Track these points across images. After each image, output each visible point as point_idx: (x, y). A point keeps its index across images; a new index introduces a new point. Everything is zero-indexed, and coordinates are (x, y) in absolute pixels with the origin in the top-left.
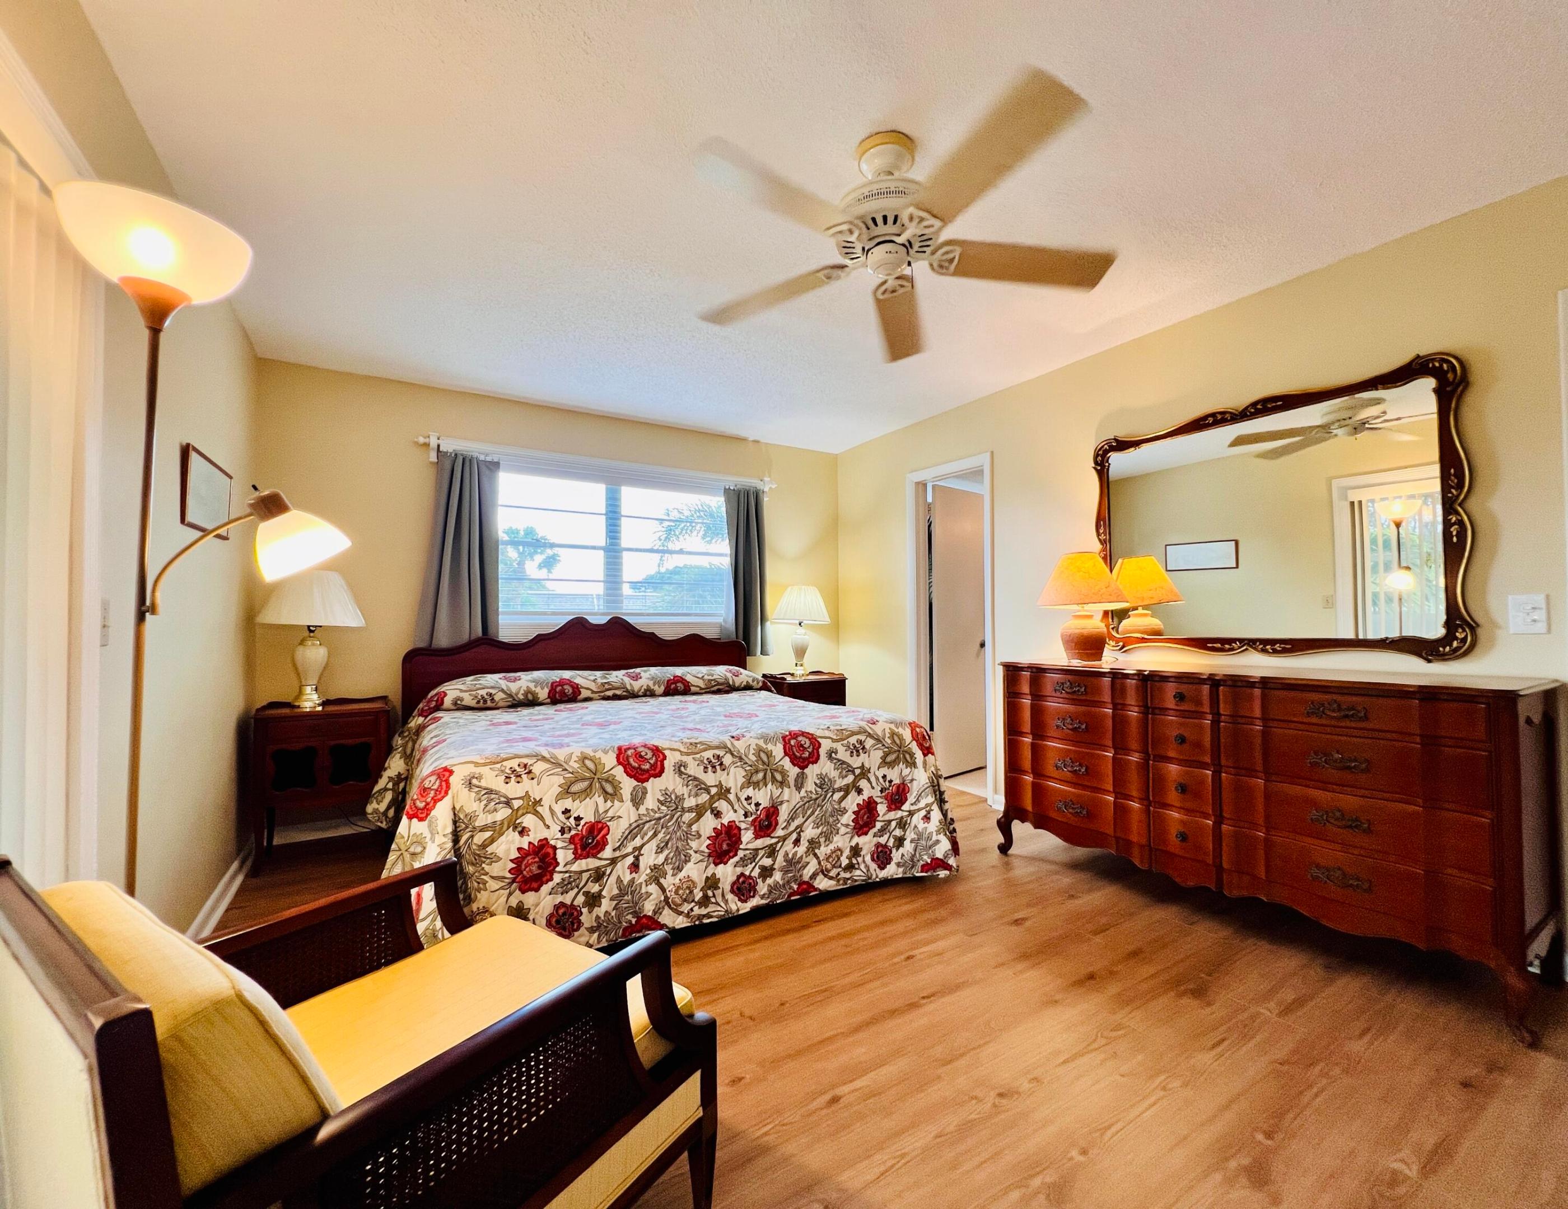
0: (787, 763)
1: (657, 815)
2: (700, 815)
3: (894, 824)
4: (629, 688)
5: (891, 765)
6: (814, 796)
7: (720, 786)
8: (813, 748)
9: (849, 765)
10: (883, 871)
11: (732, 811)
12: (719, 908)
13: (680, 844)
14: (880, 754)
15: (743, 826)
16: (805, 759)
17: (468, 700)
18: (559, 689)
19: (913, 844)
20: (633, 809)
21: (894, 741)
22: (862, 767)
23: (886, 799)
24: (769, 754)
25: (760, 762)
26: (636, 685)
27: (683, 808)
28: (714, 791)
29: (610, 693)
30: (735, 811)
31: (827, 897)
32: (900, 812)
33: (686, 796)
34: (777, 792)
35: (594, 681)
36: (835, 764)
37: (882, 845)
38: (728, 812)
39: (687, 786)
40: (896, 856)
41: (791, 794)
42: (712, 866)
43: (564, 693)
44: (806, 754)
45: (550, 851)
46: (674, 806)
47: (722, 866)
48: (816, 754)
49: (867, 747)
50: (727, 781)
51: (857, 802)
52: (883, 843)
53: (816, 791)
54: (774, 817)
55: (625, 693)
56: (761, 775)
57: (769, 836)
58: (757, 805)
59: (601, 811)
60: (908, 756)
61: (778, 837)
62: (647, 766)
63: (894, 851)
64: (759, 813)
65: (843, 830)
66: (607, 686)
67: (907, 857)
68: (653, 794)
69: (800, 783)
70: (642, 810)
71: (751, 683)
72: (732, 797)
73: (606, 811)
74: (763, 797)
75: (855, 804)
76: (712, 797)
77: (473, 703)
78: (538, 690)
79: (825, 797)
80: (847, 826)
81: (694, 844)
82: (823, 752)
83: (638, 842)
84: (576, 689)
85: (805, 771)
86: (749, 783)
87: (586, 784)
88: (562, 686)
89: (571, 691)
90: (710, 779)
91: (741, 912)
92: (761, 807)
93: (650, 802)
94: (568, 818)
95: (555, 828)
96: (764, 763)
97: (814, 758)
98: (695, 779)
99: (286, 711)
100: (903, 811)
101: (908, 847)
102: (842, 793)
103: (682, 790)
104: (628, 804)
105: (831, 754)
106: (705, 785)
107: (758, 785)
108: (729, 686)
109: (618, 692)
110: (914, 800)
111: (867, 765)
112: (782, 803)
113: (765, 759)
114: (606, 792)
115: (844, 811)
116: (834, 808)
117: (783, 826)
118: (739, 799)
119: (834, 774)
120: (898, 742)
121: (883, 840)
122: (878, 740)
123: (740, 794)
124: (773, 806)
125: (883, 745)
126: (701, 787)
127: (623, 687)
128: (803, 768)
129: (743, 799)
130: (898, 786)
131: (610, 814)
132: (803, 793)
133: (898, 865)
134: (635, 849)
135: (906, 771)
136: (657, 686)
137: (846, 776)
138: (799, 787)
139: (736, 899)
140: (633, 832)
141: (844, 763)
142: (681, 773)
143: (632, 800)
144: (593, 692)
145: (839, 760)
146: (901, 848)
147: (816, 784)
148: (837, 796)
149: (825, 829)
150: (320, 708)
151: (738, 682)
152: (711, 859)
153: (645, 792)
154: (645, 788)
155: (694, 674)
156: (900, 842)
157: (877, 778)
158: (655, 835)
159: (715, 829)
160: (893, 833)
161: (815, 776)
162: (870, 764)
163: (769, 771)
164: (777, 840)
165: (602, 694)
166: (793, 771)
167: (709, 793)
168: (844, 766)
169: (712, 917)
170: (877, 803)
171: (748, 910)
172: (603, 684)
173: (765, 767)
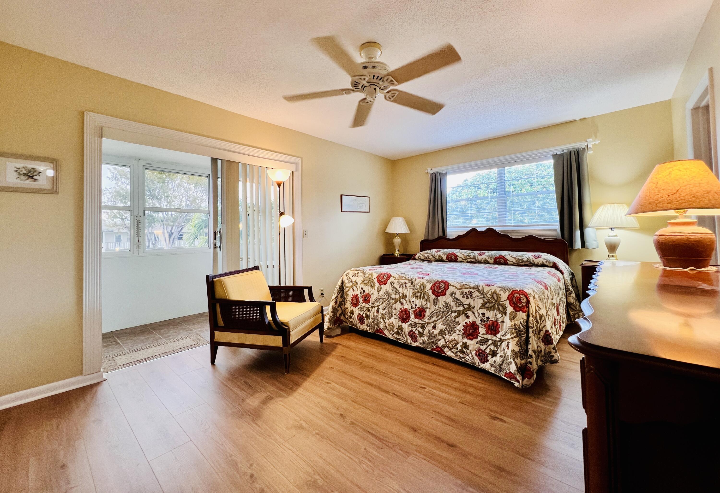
0: (430, 292)
1: (383, 297)
2: (396, 302)
3: (490, 342)
4: (477, 258)
5: (489, 309)
6: (442, 311)
7: (403, 294)
8: (444, 289)
9: (461, 302)
10: (483, 365)
11: (407, 305)
12: (404, 339)
13: (389, 309)
14: (482, 301)
15: (411, 312)
16: (438, 293)
17: (422, 257)
18: (450, 256)
19: (502, 359)
20: (377, 293)
21: (493, 298)
22: (469, 305)
23: (485, 326)
24: (425, 287)
25: (420, 289)
26: (480, 258)
27: (391, 298)
28: (401, 295)
29: (469, 260)
30: (408, 305)
31: (449, 359)
32: (495, 337)
33: (392, 294)
34: (425, 303)
35: (463, 255)
36: (453, 299)
37: (482, 350)
38: (406, 305)
39: (393, 290)
40: (491, 360)
41: (431, 306)
42: (400, 322)
43: (452, 258)
44: (440, 291)
45: (358, 298)
46: (388, 296)
47: (404, 323)
48: (444, 292)
49: (474, 296)
50: (406, 293)
51: (465, 321)
52: (483, 349)
53: (443, 308)
54: (423, 313)
55: (475, 261)
56: (419, 294)
57: (421, 319)
58: (416, 305)
59: (370, 291)
60: (501, 308)
61: (425, 322)
62: (383, 280)
63: (490, 357)
64: (416, 308)
65: (457, 332)
66: (468, 257)
67: (497, 364)
68: (383, 290)
69: (436, 302)
70: (380, 294)
71: (545, 263)
72: (407, 299)
73: (371, 291)
74: (419, 303)
75: (464, 322)
76: (400, 297)
77: (423, 258)
78: (443, 256)
79: (448, 313)
80: (460, 331)
81: (394, 311)
82: (448, 292)
83: (378, 304)
84: (456, 257)
85: (438, 298)
86: (414, 295)
87: (368, 281)
88: (451, 255)
89: (454, 258)
90: (400, 290)
91: (412, 345)
92: (417, 307)
93: (382, 293)
94: (362, 290)
95: (359, 292)
96: (421, 290)
97: (443, 293)
98: (396, 289)
99: (391, 256)
100: (497, 337)
101: (498, 359)
102: (456, 314)
103: (391, 291)
104: (376, 291)
105: (452, 294)
106: (399, 291)
107: (417, 298)
108: (531, 263)
109: (473, 260)
110: (504, 334)
111: (472, 305)
112: (427, 308)
113: (422, 288)
114: (371, 285)
115: (458, 323)
116: (452, 320)
117: (427, 318)
118: (410, 301)
119: (452, 304)
120: (496, 298)
121: (483, 347)
122: (482, 294)
123: (410, 299)
124: (422, 308)
125: (485, 297)
126: (397, 292)
127: (474, 258)
128: (437, 296)
129: (411, 301)
130: (493, 323)
131: (372, 292)
132: (437, 307)
133: (492, 365)
134: (377, 306)
135: (499, 316)
136: (489, 259)
137: (459, 307)
138: (435, 305)
139: (411, 339)
140: (377, 300)
141: (458, 300)
142: (392, 285)
143: (377, 290)
144: (462, 259)
145: (456, 298)
146: (494, 357)
147: (443, 305)
148: (454, 314)
149: (448, 327)
150: (399, 256)
151: (536, 261)
152: (400, 319)
153: (381, 289)
154: (381, 287)
155: (510, 255)
156: (494, 354)
157: (479, 314)
158: (382, 303)
159: (401, 309)
160: (489, 347)
161: (443, 302)
162: (474, 304)
163: (422, 294)
164: (424, 323)
165: (466, 260)
166: (433, 297)
167: (399, 295)
168: (458, 301)
169: (401, 341)
170: (479, 327)
171: (415, 346)
172: (467, 256)
173: (422, 291)
